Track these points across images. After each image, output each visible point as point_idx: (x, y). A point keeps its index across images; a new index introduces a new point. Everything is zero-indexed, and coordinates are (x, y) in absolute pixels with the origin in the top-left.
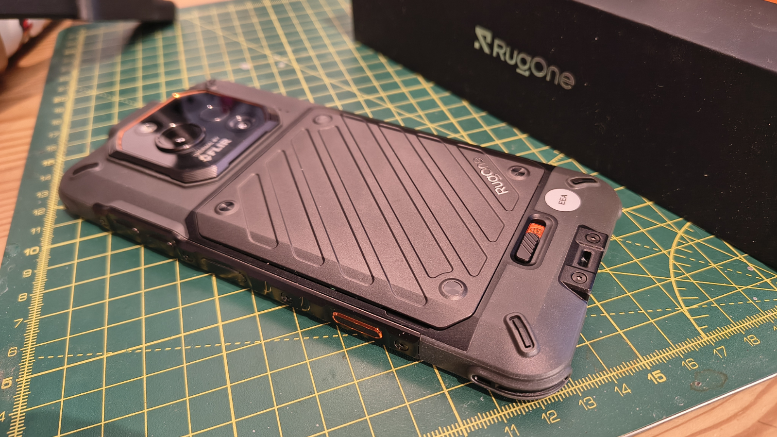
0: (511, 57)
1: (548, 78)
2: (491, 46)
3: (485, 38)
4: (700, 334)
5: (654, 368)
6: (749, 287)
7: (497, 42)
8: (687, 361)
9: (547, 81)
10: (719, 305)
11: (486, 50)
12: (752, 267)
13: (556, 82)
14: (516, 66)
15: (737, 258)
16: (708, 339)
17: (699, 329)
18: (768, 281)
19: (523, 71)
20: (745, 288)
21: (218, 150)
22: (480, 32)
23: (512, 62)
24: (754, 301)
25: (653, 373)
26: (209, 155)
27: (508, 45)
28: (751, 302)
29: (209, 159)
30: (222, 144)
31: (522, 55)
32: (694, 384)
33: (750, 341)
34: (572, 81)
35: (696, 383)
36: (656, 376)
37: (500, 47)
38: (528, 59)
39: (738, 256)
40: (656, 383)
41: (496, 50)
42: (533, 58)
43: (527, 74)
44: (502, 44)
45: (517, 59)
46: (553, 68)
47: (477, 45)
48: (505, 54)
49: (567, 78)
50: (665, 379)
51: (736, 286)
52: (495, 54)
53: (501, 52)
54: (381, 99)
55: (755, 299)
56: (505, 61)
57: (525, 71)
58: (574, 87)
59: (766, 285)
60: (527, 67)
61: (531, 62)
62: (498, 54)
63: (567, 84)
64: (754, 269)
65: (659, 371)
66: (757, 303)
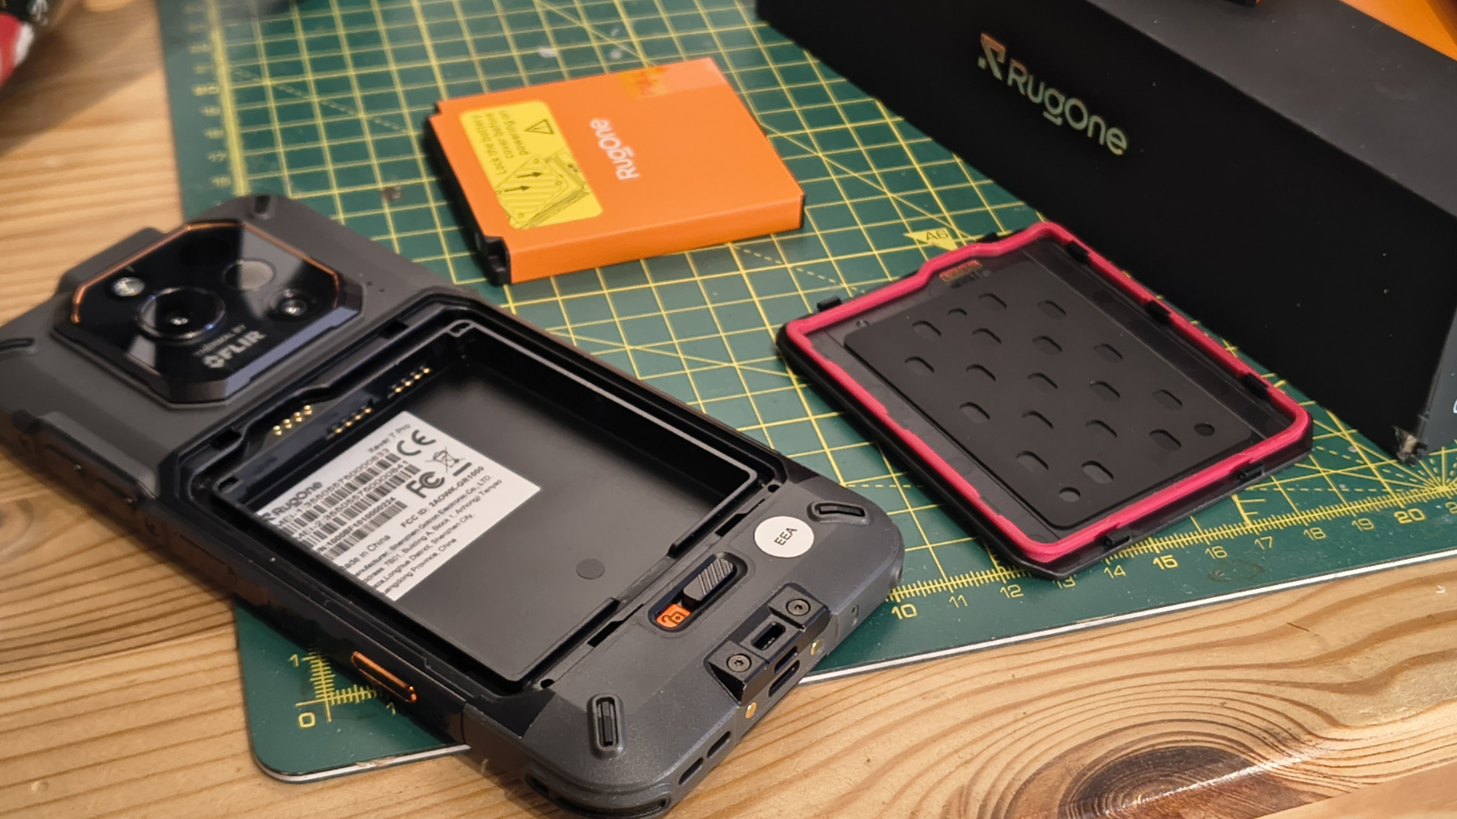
0: (1036, 92)
1: (1090, 134)
2: (1004, 68)
3: (995, 54)
4: (1243, 520)
5: (1165, 552)
6: (1340, 472)
7: (1015, 64)
8: (1213, 549)
9: (1088, 138)
10: (1285, 490)
11: (997, 74)
12: (1356, 447)
13: (1101, 141)
14: (1042, 106)
15: (1339, 434)
16: (1253, 527)
17: (1244, 515)
18: (1372, 466)
19: (1053, 116)
20: (1332, 472)
21: (238, 350)
22: (988, 42)
23: (1037, 100)
24: (1339, 489)
25: (1163, 558)
26: (220, 357)
27: (1030, 71)
28: (1335, 489)
29: (219, 364)
30: (248, 340)
31: (1051, 91)
32: (1214, 573)
33: (1312, 535)
34: (1124, 144)
35: (1216, 573)
36: (1165, 562)
37: (1018, 72)
38: (1061, 99)
39: (1339, 431)
40: (1162, 568)
41: (1012, 75)
42: (1068, 98)
43: (1059, 121)
44: (1023, 69)
45: (1043, 96)
46: (1096, 119)
47: (982, 63)
48: (1025, 85)
49: (1116, 136)
50: (1176, 565)
51: (1321, 469)
52: (1010, 82)
53: (1021, 80)
54: (805, 139)
55: (1342, 486)
56: (1026, 97)
57: (1056, 116)
58: (1126, 152)
59: (1367, 471)
60: (1059, 110)
61: (1066, 104)
62: (1015, 82)
63: (1117, 147)
64: (1358, 450)
65: (1170, 556)
66: (1342, 493)
